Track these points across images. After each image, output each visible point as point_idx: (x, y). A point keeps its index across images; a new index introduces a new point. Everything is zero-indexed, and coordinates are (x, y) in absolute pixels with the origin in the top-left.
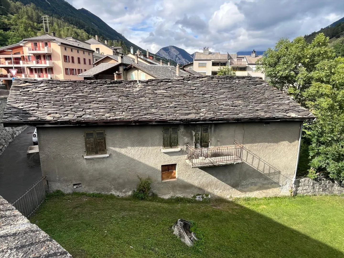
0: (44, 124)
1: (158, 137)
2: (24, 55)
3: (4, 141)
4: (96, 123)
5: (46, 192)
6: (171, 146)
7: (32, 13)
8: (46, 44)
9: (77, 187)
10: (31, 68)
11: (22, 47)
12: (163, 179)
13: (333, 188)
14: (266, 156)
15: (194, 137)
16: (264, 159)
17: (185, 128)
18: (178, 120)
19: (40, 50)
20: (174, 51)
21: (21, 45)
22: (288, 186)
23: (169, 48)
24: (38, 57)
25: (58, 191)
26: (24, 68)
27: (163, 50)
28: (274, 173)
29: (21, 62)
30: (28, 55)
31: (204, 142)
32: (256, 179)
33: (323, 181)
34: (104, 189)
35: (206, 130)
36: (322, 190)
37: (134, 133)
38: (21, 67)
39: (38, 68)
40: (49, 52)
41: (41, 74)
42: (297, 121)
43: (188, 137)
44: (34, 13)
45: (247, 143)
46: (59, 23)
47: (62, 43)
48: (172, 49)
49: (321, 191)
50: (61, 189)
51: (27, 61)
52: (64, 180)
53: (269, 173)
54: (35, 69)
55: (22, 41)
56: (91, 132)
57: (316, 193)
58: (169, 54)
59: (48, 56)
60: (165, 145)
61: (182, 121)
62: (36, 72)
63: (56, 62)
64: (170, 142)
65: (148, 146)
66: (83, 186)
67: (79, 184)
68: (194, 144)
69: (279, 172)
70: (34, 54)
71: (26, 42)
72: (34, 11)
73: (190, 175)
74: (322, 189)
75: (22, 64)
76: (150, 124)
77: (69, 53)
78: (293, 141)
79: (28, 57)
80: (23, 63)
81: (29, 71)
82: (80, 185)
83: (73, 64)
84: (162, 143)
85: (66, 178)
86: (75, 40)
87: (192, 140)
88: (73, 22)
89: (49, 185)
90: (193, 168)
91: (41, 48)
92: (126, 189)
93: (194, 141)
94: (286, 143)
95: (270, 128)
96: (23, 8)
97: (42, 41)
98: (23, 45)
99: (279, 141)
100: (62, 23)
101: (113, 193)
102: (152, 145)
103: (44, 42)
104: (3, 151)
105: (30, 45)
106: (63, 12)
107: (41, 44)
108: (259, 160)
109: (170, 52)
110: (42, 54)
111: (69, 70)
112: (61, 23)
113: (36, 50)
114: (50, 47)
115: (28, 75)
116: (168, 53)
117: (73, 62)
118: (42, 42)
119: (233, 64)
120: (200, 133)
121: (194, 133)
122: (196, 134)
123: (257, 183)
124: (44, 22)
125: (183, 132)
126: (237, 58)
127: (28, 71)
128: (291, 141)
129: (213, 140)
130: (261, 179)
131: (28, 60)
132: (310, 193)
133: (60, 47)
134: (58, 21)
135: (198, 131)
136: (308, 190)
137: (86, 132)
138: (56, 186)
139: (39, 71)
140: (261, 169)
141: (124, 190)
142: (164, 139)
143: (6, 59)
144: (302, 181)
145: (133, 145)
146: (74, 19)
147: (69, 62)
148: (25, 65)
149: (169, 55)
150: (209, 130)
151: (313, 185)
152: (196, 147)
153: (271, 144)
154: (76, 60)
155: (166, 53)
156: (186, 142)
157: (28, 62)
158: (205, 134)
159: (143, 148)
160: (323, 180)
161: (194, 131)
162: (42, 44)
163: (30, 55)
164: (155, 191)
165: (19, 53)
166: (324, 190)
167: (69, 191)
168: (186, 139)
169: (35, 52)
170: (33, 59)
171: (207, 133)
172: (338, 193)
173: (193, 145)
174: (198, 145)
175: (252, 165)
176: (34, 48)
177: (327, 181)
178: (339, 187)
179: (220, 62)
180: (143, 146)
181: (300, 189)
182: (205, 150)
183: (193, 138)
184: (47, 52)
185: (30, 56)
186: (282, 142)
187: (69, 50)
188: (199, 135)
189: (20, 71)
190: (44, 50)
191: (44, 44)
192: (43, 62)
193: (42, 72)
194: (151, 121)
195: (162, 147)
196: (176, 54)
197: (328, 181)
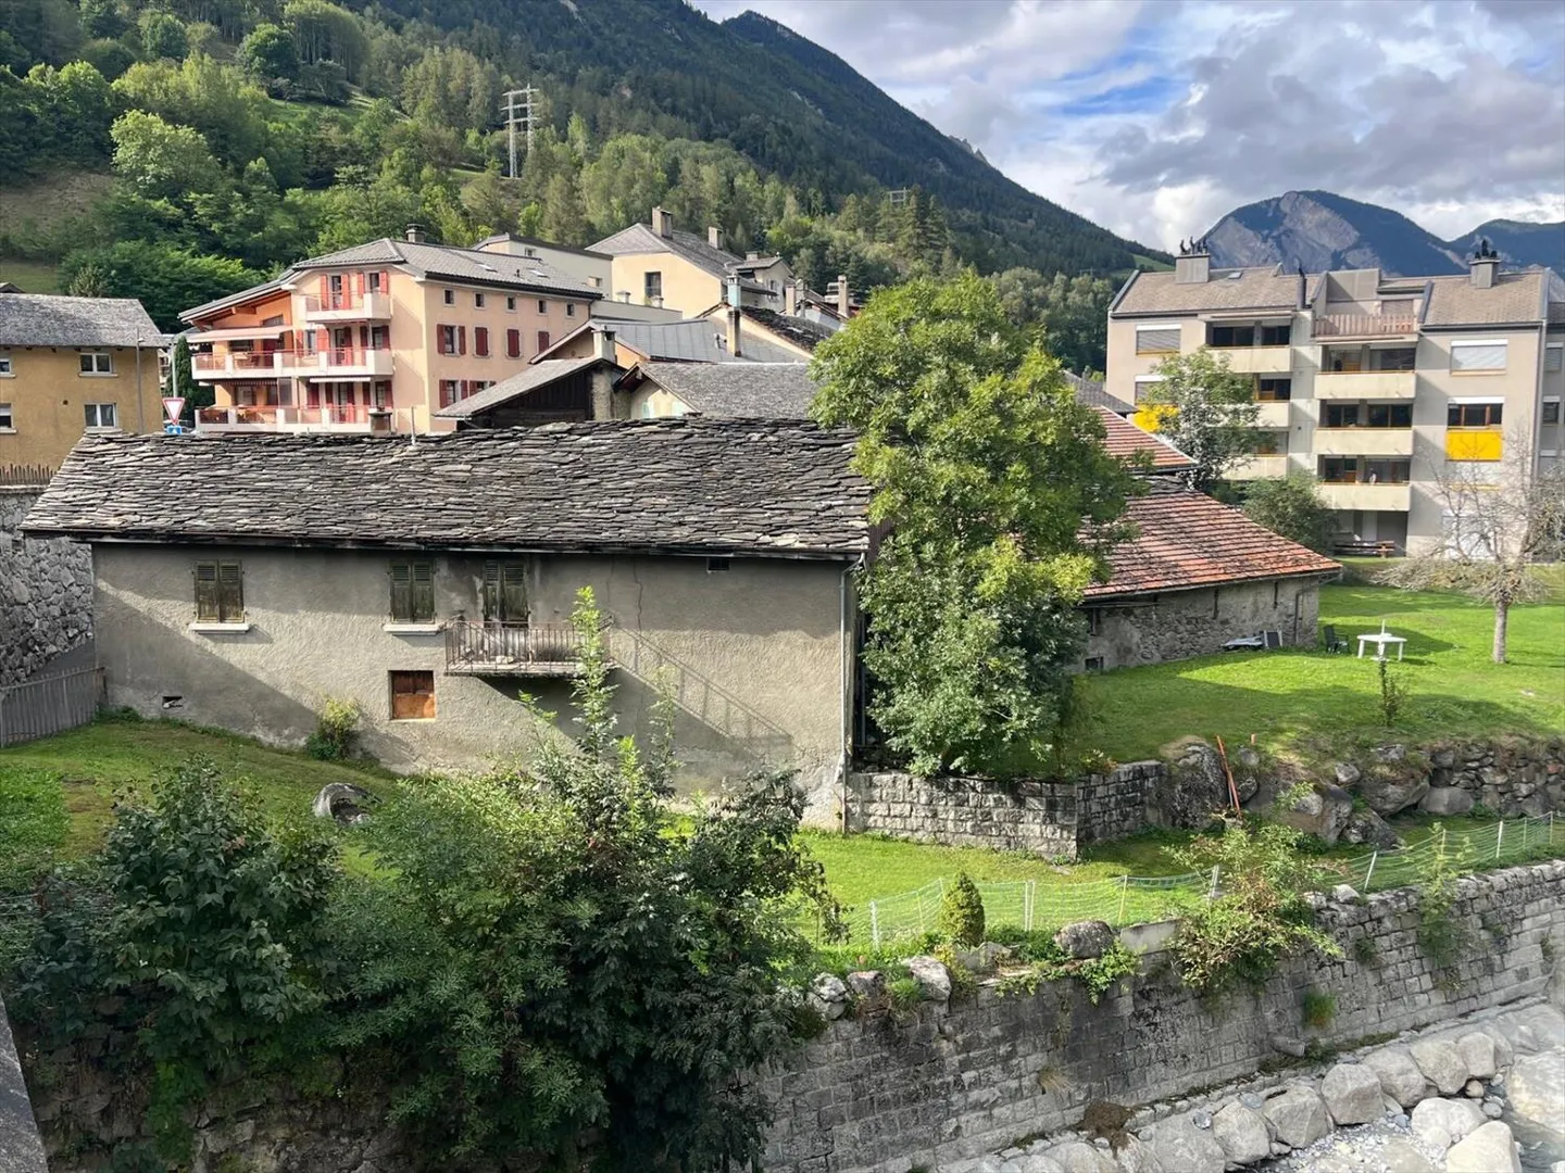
0: (101, 535)
1: (377, 586)
2: (294, 328)
3: (86, 618)
4: (212, 538)
5: (100, 705)
6: (414, 618)
7: (468, 79)
8: (375, 279)
9: (171, 706)
10: (312, 381)
11: (287, 294)
12: (395, 714)
13: (1021, 826)
14: (726, 674)
15: (480, 596)
16: (722, 684)
17: (451, 567)
18: (409, 540)
19: (349, 306)
20: (1322, 225)
21: (286, 286)
22: (825, 795)
23: (1285, 207)
24: (342, 336)
25: (127, 710)
26: (290, 385)
27: (1240, 226)
28: (769, 738)
29: (277, 357)
30: (308, 327)
31: (511, 611)
32: (703, 753)
33: (972, 794)
34: (235, 719)
35: (516, 578)
36: (973, 826)
37: (315, 573)
38: (275, 379)
39: (339, 384)
40: (382, 315)
41: (347, 408)
42: (798, 560)
43: (460, 593)
44: (477, 76)
45: (657, 627)
46: (601, 114)
47: (431, 276)
48: (1307, 216)
49: (969, 830)
50: (135, 707)
51: (301, 355)
52: (143, 682)
53: (751, 738)
54: (329, 386)
55: (290, 271)
56: (210, 563)
57: (948, 835)
58: (1280, 246)
59: (375, 330)
60: (397, 614)
61: (425, 543)
62: (329, 400)
63: (405, 355)
64: (411, 604)
65: (347, 612)
66: (186, 706)
67: (178, 698)
68: (482, 616)
69: (788, 739)
70: (329, 325)
71: (305, 272)
72: (477, 67)
73: (473, 710)
74: (969, 824)
75: (280, 368)
76: (340, 546)
77: (463, 313)
78: (825, 633)
79: (306, 337)
80: (285, 364)
81: (304, 391)
82: (179, 702)
83: (481, 361)
84: (388, 606)
85: (148, 678)
86: (521, 249)
87: (476, 604)
88: (682, 102)
89: (109, 692)
90: (446, 674)
91: (355, 300)
92: (292, 728)
93: (481, 606)
94: (799, 637)
95: (731, 583)
96: (427, 54)
97: (358, 268)
98: (293, 287)
99: (773, 630)
100: (613, 113)
101: (259, 734)
102: (361, 610)
103: (367, 273)
104: (76, 645)
105: (315, 286)
106: (641, 45)
107: (354, 280)
108: (707, 687)
109: (1289, 232)
110: (354, 322)
111: (459, 387)
112: (608, 113)
113: (335, 307)
114: (387, 292)
115: (299, 412)
116: (1278, 240)
117: (482, 349)
118: (360, 272)
119: (1337, 334)
120: (498, 583)
121: (479, 584)
122: (485, 585)
123: (706, 764)
124: (511, 121)
125: (446, 578)
126: (1380, 293)
127: (300, 395)
128: (820, 630)
129: (538, 611)
130: (721, 755)
131: (306, 348)
132: (920, 833)
133: (423, 289)
134: (595, 102)
135: (492, 578)
136: (913, 819)
137: (199, 563)
138: (125, 696)
139: (342, 392)
140: (715, 718)
141: (286, 732)
142: (393, 595)
143: (234, 346)
144: (881, 780)
145: (311, 606)
146: (688, 82)
147: (463, 351)
148: (295, 372)
149: (1284, 253)
150: (526, 577)
151: (930, 803)
152: (488, 626)
153: (741, 635)
154: (497, 343)
155: (1265, 240)
156: (456, 609)
157: (305, 359)
158: (513, 588)
159: (338, 616)
160: (973, 789)
161: (481, 578)
162: (359, 282)
163: (315, 327)
164: (371, 748)
165: (276, 320)
166: (978, 830)
167: (153, 714)
168: (458, 601)
169: (331, 315)
170: (324, 346)
171: (521, 587)
172: (1048, 852)
173: (478, 620)
174: (495, 620)
175: (681, 701)
176: (331, 300)
177: (990, 796)
178: (1050, 829)
179: (1258, 322)
180: (338, 611)
181: (879, 813)
182: (517, 639)
183: (477, 598)
184: (370, 316)
185: (314, 332)
186: (781, 633)
187: (465, 299)
188: (494, 590)
189: (274, 393)
190: (363, 308)
191: (367, 279)
192: (358, 355)
193: (351, 400)
194: (340, 539)
195: (387, 618)
196: (1333, 246)
197: (996, 796)
